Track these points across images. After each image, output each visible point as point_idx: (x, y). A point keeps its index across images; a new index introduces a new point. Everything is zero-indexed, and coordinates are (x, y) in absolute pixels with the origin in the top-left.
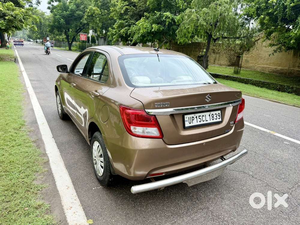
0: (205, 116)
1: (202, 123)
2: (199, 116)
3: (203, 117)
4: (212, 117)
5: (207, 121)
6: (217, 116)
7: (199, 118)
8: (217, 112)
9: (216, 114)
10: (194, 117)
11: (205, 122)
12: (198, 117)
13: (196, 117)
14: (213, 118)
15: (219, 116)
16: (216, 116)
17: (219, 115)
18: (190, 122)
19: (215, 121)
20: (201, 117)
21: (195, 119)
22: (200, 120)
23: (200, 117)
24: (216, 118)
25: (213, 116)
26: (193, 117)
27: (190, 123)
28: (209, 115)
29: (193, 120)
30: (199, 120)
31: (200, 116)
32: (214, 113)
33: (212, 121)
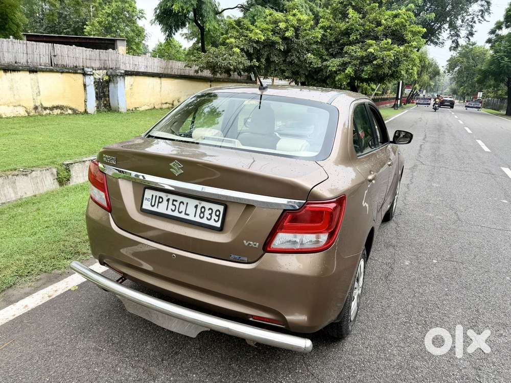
0: (185, 204)
1: (176, 214)
2: (174, 200)
3: (182, 204)
4: (201, 212)
5: (188, 215)
6: (213, 215)
7: (173, 204)
8: (215, 207)
9: (212, 210)
10: (162, 199)
11: (182, 216)
12: (171, 202)
13: (168, 200)
14: (202, 215)
15: (216, 215)
16: (211, 214)
17: (218, 213)
18: (153, 204)
19: (204, 221)
20: (177, 204)
21: (165, 202)
22: (173, 208)
23: (175, 203)
24: (209, 218)
25: (203, 210)
26: (160, 197)
27: (153, 206)
28: (196, 207)
29: (159, 202)
30: (171, 207)
31: (176, 201)
32: (208, 205)
33: (197, 219)
